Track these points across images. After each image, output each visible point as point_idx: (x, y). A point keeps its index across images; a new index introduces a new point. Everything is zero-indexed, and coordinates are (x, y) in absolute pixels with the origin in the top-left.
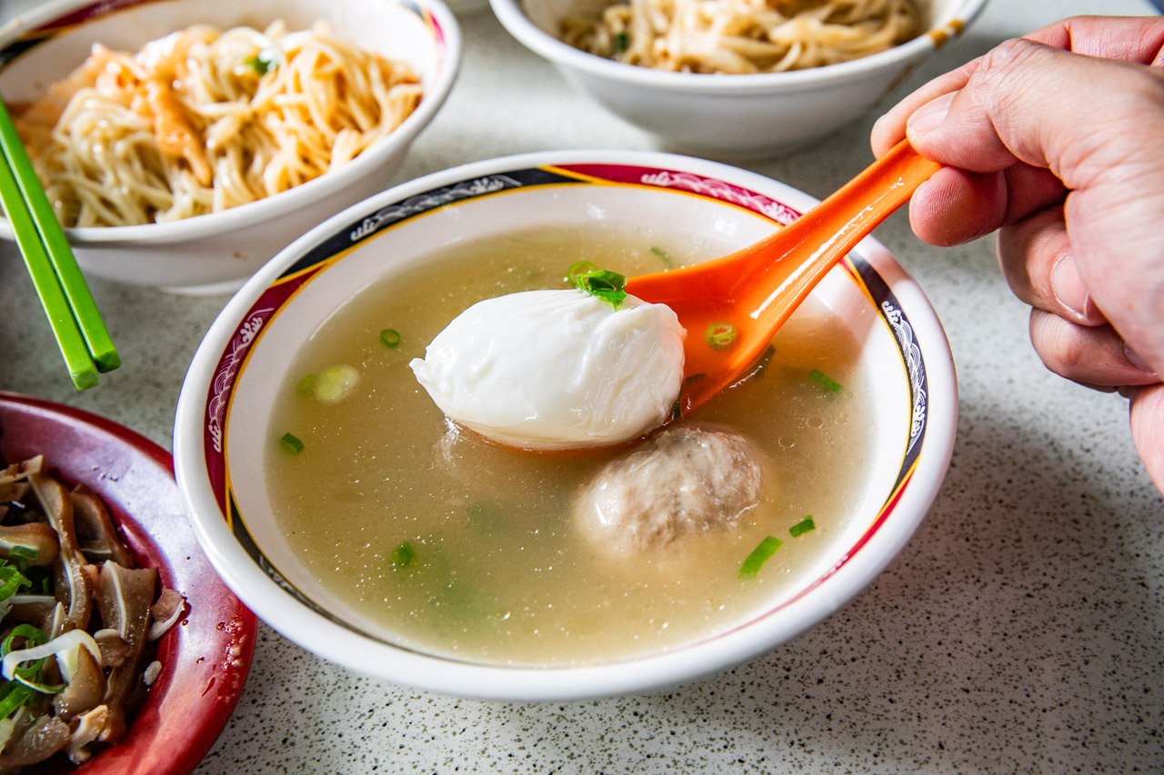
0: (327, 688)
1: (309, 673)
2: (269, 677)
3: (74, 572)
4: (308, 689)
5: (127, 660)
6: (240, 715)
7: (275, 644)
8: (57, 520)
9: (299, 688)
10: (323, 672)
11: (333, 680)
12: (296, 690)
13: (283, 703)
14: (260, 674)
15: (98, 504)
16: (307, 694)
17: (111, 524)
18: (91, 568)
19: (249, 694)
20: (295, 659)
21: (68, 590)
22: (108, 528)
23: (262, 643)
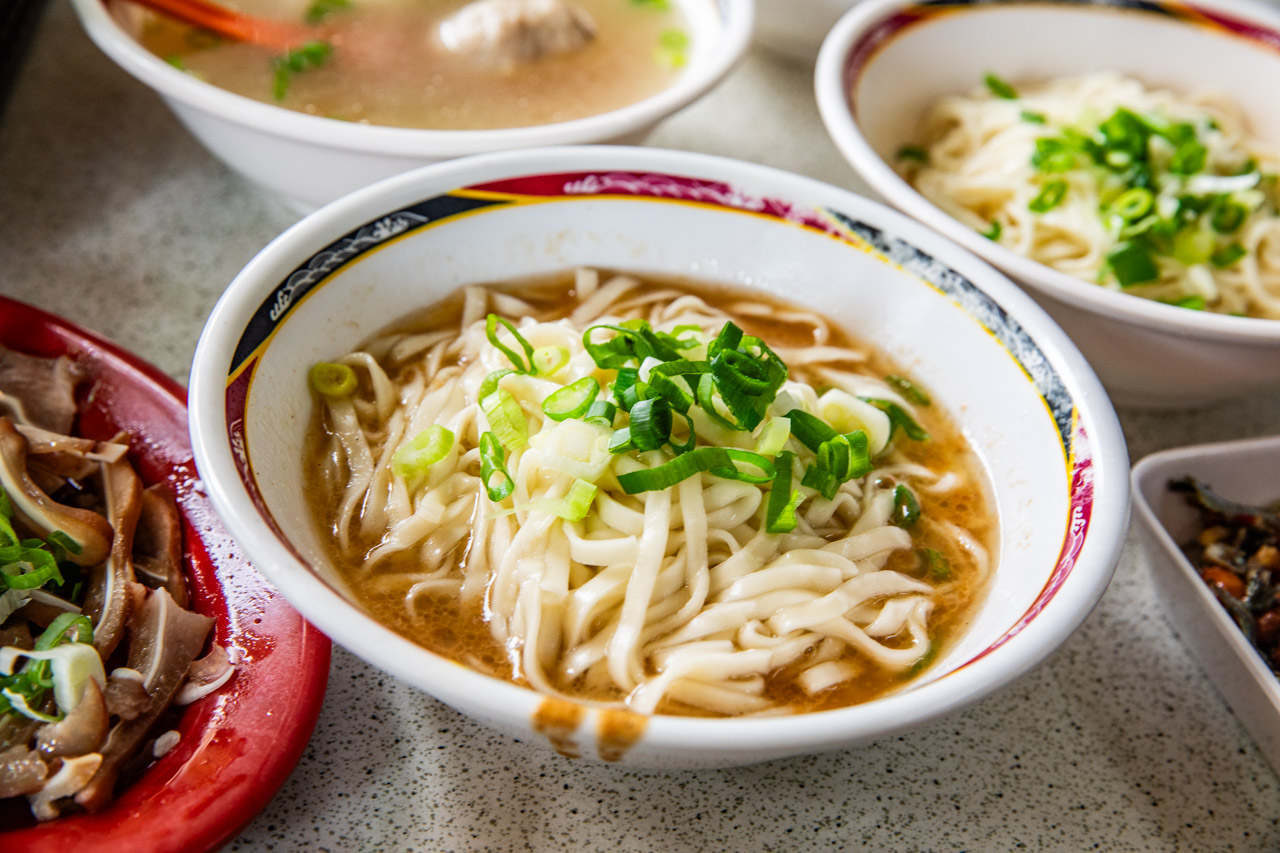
0: (367, 845)
1: (351, 818)
2: (301, 805)
3: (115, 587)
4: (342, 838)
5: (142, 717)
6: (249, 838)
7: (321, 767)
8: (117, 518)
9: (332, 833)
10: (368, 825)
11: (377, 838)
12: (327, 833)
13: (306, 844)
14: (291, 797)
15: (173, 516)
16: (339, 844)
17: (179, 547)
18: (139, 589)
19: (269, 816)
20: (340, 795)
21: (101, 607)
22: (174, 549)
23: (306, 760)
